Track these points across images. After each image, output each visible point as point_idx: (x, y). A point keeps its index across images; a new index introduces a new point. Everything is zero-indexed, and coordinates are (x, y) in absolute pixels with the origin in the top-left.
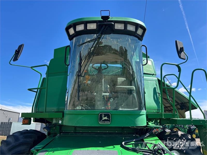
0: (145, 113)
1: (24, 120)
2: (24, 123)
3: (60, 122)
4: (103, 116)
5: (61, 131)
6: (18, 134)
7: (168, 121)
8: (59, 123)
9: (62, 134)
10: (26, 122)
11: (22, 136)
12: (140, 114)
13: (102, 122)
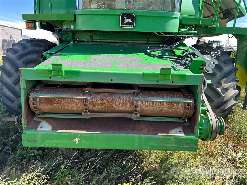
0: (179, 17)
1: (28, 23)
2: (28, 27)
3: (72, 27)
4: (126, 18)
5: (75, 39)
6: (25, 42)
7: (204, 30)
8: (70, 29)
9: (76, 42)
10: (30, 25)
11: (30, 44)
12: (173, 16)
13: (124, 25)
